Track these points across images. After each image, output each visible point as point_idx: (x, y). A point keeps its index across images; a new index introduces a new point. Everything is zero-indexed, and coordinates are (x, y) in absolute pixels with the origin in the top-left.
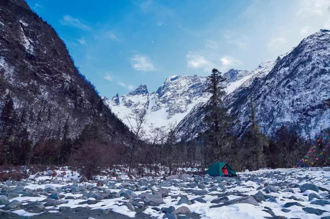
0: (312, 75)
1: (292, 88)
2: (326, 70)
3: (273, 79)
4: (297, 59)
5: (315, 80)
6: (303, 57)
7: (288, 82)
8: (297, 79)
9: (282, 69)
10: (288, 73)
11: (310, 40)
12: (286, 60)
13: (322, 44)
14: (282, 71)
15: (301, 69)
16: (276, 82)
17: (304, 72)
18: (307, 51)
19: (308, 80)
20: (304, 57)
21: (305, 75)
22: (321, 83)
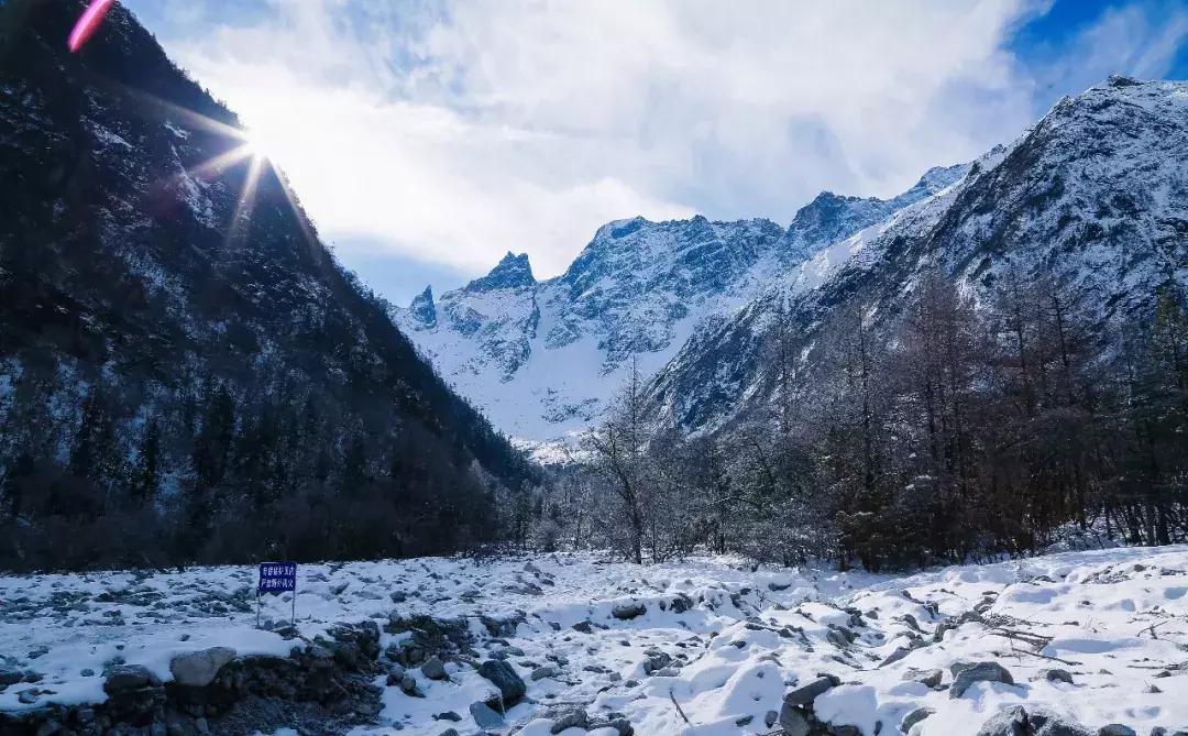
0: (1057, 244)
1: (995, 284)
2: (1101, 229)
3: (941, 252)
5: (1065, 261)
6: (1037, 181)
7: (986, 264)
8: (1012, 255)
9: (971, 220)
10: (989, 234)
11: (1065, 120)
12: (986, 188)
13: (1100, 137)
14: (968, 228)
16: (952, 263)
18: (1049, 161)
19: (1044, 258)
20: (1041, 183)
21: (1037, 244)
22: (1084, 272)
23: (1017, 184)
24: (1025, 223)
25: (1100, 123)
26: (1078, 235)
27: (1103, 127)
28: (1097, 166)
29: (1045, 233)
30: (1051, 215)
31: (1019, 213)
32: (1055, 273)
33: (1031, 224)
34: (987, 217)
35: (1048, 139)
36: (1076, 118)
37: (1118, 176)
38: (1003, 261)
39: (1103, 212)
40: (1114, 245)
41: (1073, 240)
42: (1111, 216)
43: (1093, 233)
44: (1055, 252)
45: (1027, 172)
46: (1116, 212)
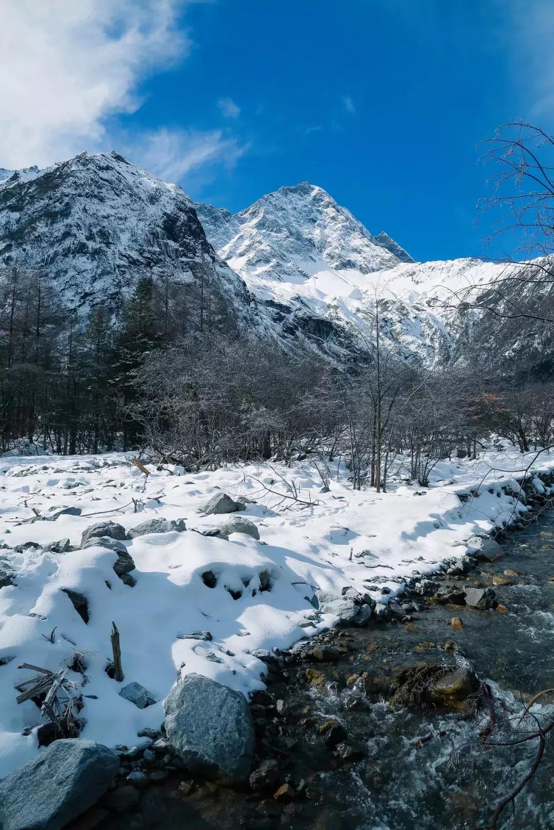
23: (41, 199)
24: (42, 228)
25: (102, 179)
26: (73, 247)
27: (103, 182)
28: (94, 206)
29: (52, 239)
30: (60, 227)
31: (39, 219)
32: (53, 269)
33: (46, 229)
34: (16, 215)
35: (68, 176)
36: (88, 169)
37: (104, 217)
38: (21, 249)
39: (90, 237)
40: (92, 260)
41: (69, 248)
42: (95, 241)
43: (81, 249)
44: (56, 254)
45: (50, 193)
46: (98, 239)
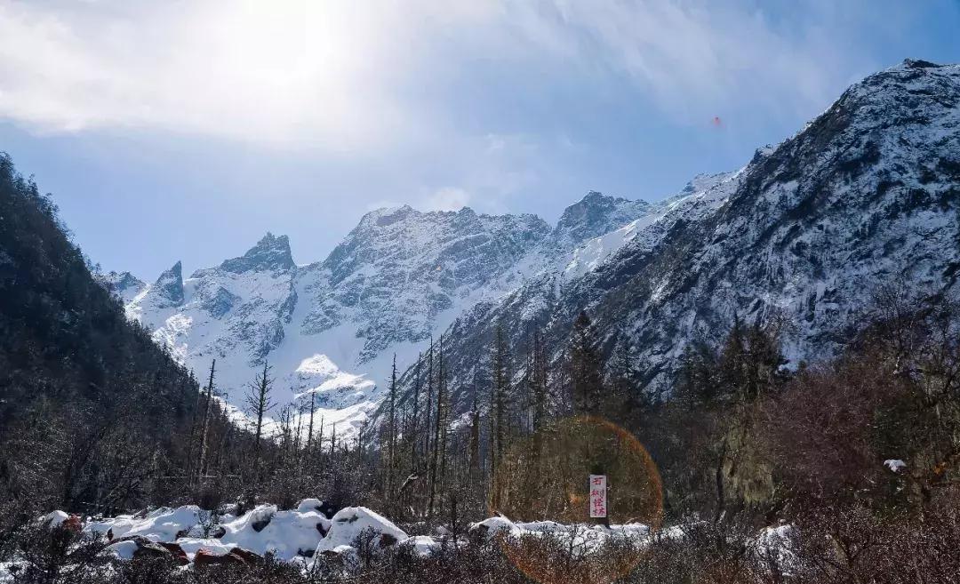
0: (878, 210)
1: (808, 252)
2: (928, 194)
3: (740, 221)
4: (828, 155)
5: (889, 228)
6: (849, 147)
7: (795, 231)
8: (826, 222)
9: (774, 187)
10: (795, 202)
11: (873, 89)
12: (789, 156)
13: (913, 105)
14: (773, 196)
15: (840, 189)
16: (753, 234)
17: (852, 198)
18: (862, 126)
19: (864, 225)
20: (853, 149)
21: (854, 210)
22: (912, 240)
23: (826, 150)
25: (913, 92)
26: (902, 201)
27: (915, 96)
28: (914, 134)
29: (861, 199)
30: (868, 180)
31: (832, 177)
32: (878, 243)
34: (792, 185)
35: (856, 106)
36: (886, 87)
37: (941, 144)
38: (815, 228)
39: (927, 178)
40: (945, 211)
41: (896, 205)
42: (938, 181)
43: (917, 200)
44: (876, 219)
45: (838, 138)
46: (942, 177)
